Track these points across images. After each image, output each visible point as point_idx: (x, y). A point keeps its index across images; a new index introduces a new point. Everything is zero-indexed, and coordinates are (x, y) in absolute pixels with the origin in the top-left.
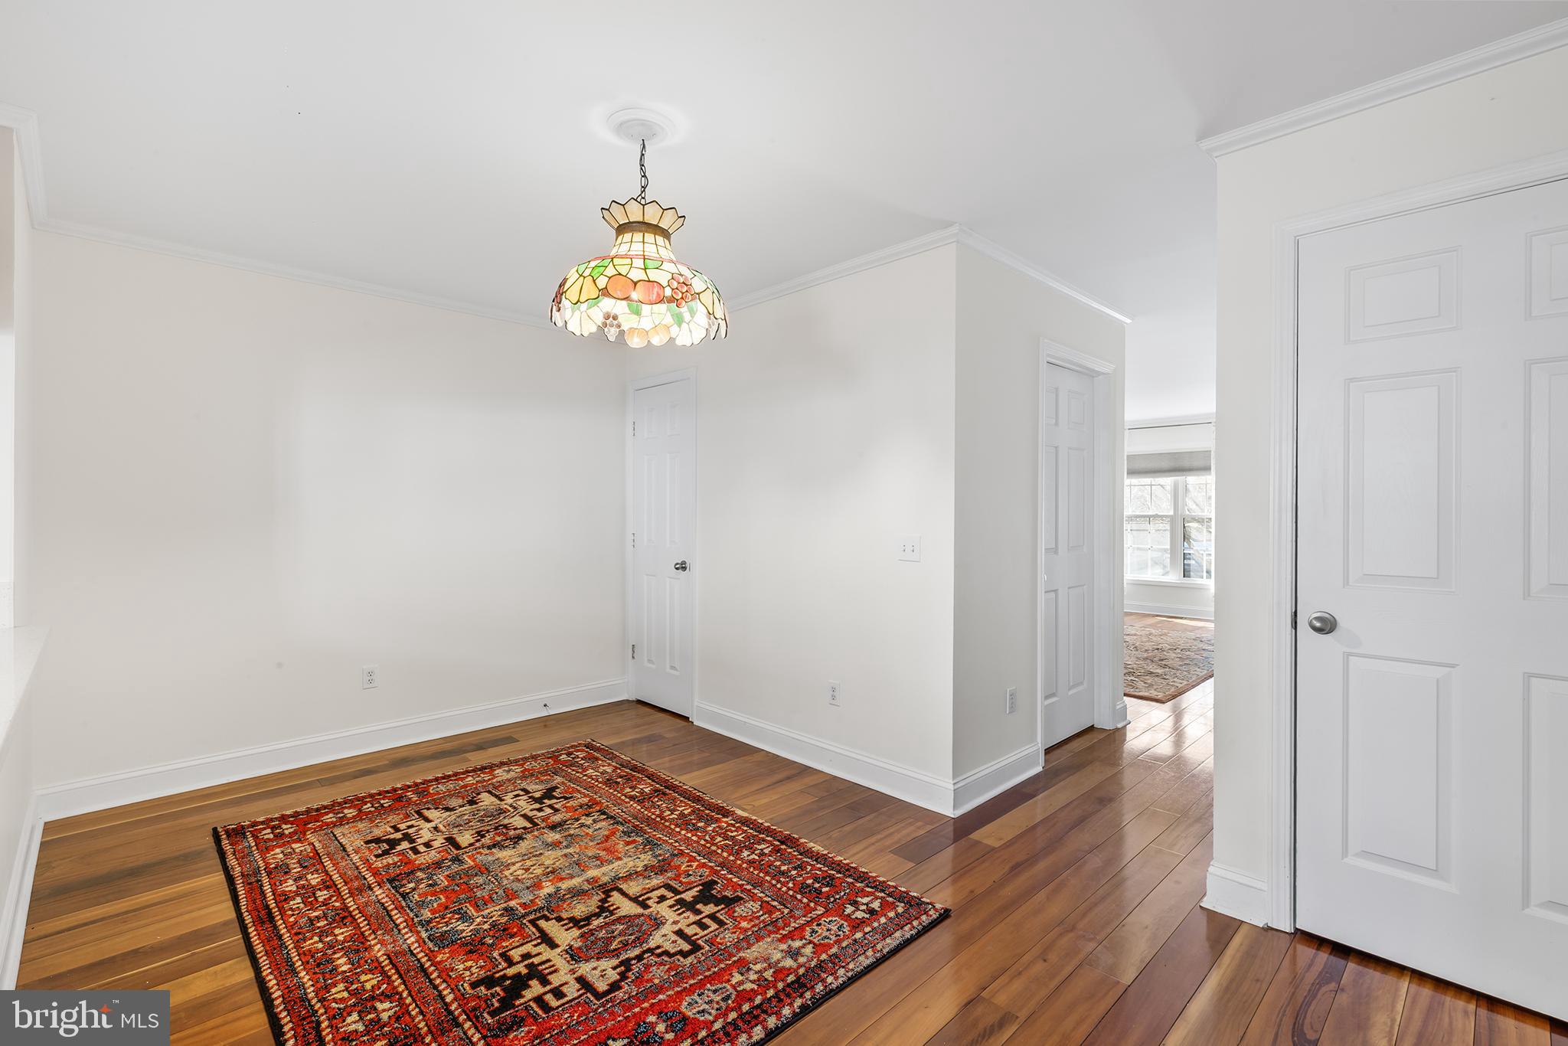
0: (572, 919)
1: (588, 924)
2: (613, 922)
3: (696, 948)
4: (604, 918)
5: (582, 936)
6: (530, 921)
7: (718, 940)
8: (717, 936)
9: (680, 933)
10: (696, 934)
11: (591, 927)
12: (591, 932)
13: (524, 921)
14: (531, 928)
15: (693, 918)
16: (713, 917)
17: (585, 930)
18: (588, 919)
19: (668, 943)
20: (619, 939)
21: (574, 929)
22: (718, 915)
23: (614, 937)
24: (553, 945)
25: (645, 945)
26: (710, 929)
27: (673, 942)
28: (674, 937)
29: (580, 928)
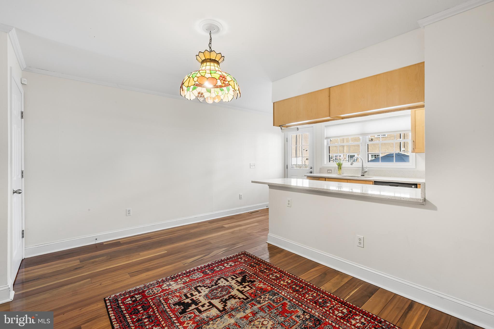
0: (235, 298)
1: (229, 296)
2: (221, 297)
3: (196, 288)
4: (224, 298)
5: (230, 293)
6: (249, 298)
7: (188, 290)
8: (189, 291)
9: (200, 292)
10: (194, 292)
11: (228, 295)
12: (227, 294)
13: (251, 298)
14: (247, 295)
15: (194, 297)
16: (187, 297)
17: (230, 295)
18: (229, 298)
19: (204, 289)
20: (218, 291)
21: (233, 295)
22: (185, 298)
23: (220, 292)
24: (238, 290)
25: (211, 289)
26: (189, 293)
27: (202, 290)
28: (201, 291)
29: (231, 295)
